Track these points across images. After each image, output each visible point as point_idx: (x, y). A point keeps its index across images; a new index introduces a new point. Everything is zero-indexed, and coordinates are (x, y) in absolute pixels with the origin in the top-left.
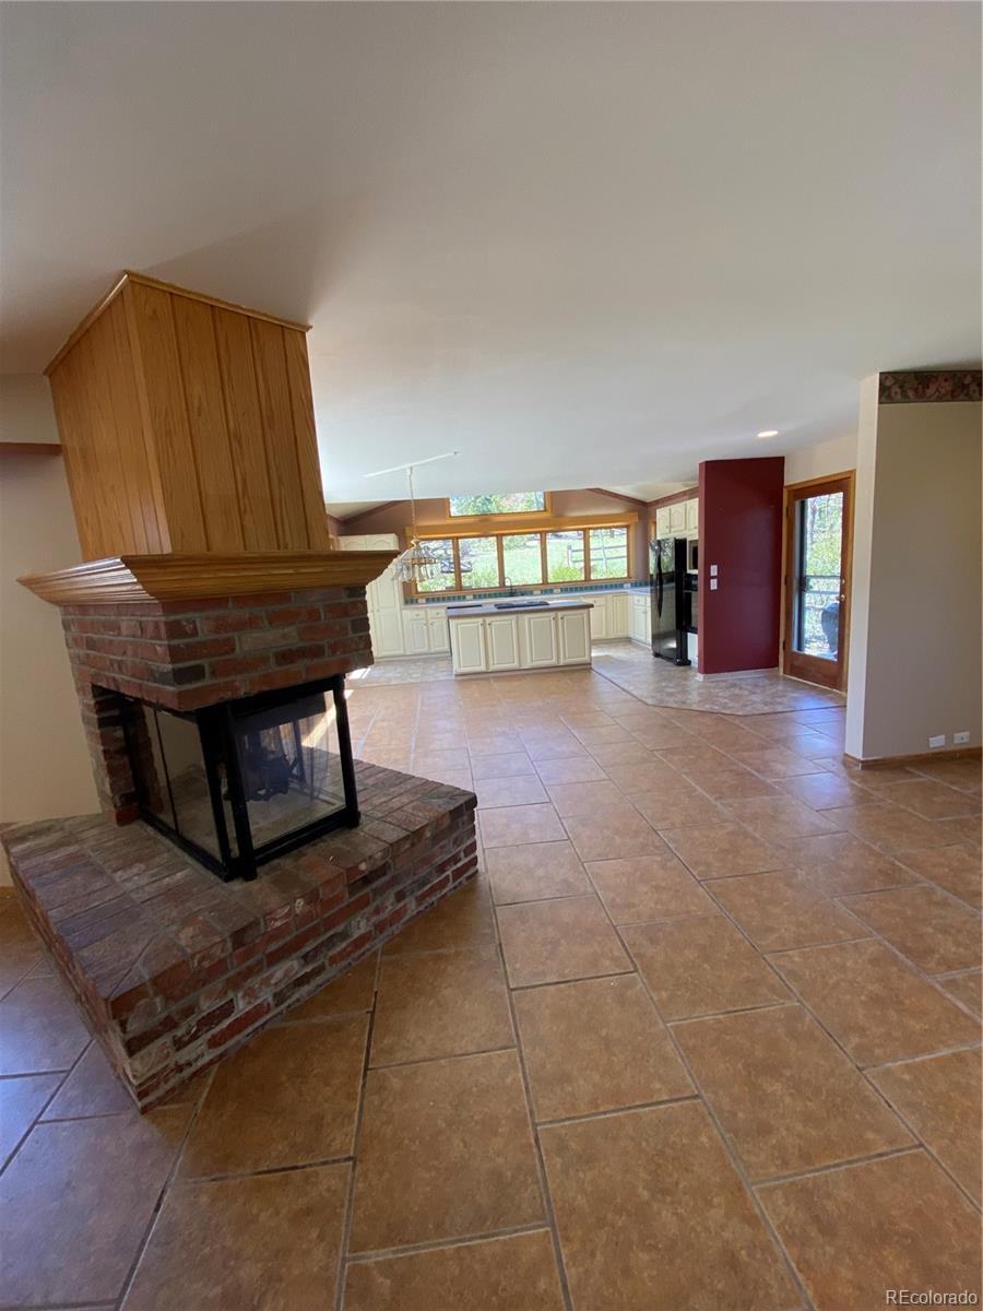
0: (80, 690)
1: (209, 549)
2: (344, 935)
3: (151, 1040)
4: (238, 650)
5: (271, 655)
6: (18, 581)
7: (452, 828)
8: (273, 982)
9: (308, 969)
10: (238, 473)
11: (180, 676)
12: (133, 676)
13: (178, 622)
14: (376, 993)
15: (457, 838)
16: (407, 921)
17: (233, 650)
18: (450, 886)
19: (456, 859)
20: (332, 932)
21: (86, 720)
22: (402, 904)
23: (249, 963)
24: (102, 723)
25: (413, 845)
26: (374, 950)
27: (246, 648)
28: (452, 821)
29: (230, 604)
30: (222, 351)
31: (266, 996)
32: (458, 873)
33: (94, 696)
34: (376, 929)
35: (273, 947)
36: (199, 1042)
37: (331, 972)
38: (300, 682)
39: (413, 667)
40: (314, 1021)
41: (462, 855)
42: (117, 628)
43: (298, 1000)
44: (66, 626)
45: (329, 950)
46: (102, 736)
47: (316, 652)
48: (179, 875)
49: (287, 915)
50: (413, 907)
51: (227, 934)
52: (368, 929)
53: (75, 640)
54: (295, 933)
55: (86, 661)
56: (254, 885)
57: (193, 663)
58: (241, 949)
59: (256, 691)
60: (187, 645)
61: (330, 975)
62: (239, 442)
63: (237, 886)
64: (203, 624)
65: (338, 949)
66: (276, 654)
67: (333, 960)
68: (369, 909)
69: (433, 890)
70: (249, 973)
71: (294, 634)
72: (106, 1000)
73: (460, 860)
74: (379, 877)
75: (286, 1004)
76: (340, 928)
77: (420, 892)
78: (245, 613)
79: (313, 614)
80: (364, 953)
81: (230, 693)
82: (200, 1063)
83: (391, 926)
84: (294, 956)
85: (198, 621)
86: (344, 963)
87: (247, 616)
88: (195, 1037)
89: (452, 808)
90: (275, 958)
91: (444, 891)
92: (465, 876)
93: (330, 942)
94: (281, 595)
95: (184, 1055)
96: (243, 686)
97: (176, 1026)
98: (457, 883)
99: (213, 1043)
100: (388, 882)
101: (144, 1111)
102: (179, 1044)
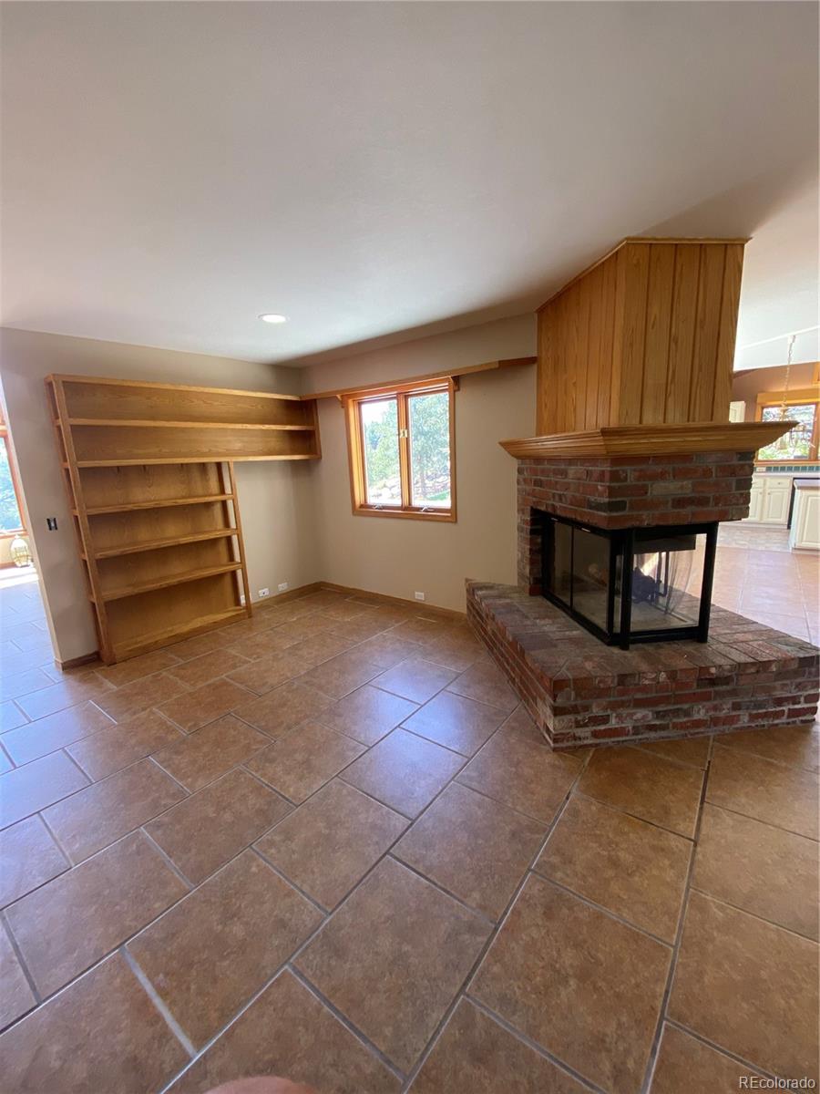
0: (521, 510)
1: (641, 422)
2: (687, 713)
3: (565, 714)
4: (649, 494)
5: (670, 499)
6: (500, 443)
7: (796, 673)
8: (635, 718)
9: (657, 722)
10: (671, 366)
11: (611, 507)
12: (571, 504)
13: (617, 471)
14: (709, 762)
15: (800, 684)
16: (737, 729)
17: (646, 493)
18: (784, 719)
19: (795, 700)
20: (679, 706)
21: (520, 529)
22: (734, 713)
23: (623, 698)
24: (533, 532)
25: (758, 672)
26: (706, 734)
27: (655, 493)
28: (799, 667)
29: (650, 462)
30: (677, 279)
31: (629, 725)
32: (794, 713)
33: (531, 515)
34: (711, 720)
35: (639, 696)
36: (587, 729)
37: (671, 733)
38: (686, 523)
39: (738, 533)
40: (659, 755)
41: (802, 699)
42: (564, 473)
43: (647, 739)
44: (520, 471)
45: (674, 717)
46: (531, 540)
47: (702, 502)
48: (575, 632)
49: (653, 679)
50: (746, 720)
51: (615, 674)
52: (705, 718)
53: (525, 480)
54: (654, 695)
55: (533, 494)
56: (627, 653)
57: (619, 499)
58: (621, 687)
59: (654, 524)
60: (619, 487)
61: (670, 735)
62: (676, 343)
63: (616, 651)
64: (631, 473)
65: (681, 720)
66: (673, 500)
67: (675, 726)
68: (708, 704)
69: (766, 715)
70: (623, 704)
71: (690, 486)
72: (551, 679)
73: (799, 703)
74: (722, 684)
75: (640, 737)
76: (686, 706)
77: (755, 712)
78: (658, 469)
79: (707, 473)
80: (698, 733)
81: (638, 523)
82: (586, 742)
83: (724, 724)
84: (650, 709)
85: (629, 472)
86: (683, 732)
87: (660, 470)
88: (585, 725)
89: (802, 655)
90: (640, 704)
91: (776, 722)
92: (800, 718)
93: (676, 712)
94: (685, 457)
95: (580, 732)
96: (647, 519)
97: (578, 713)
98: (790, 720)
99: (595, 734)
100: (728, 691)
101: (555, 750)
102: (578, 724)
